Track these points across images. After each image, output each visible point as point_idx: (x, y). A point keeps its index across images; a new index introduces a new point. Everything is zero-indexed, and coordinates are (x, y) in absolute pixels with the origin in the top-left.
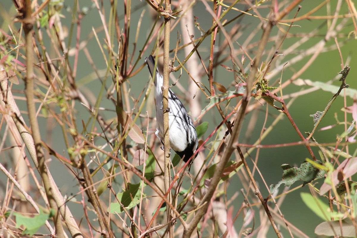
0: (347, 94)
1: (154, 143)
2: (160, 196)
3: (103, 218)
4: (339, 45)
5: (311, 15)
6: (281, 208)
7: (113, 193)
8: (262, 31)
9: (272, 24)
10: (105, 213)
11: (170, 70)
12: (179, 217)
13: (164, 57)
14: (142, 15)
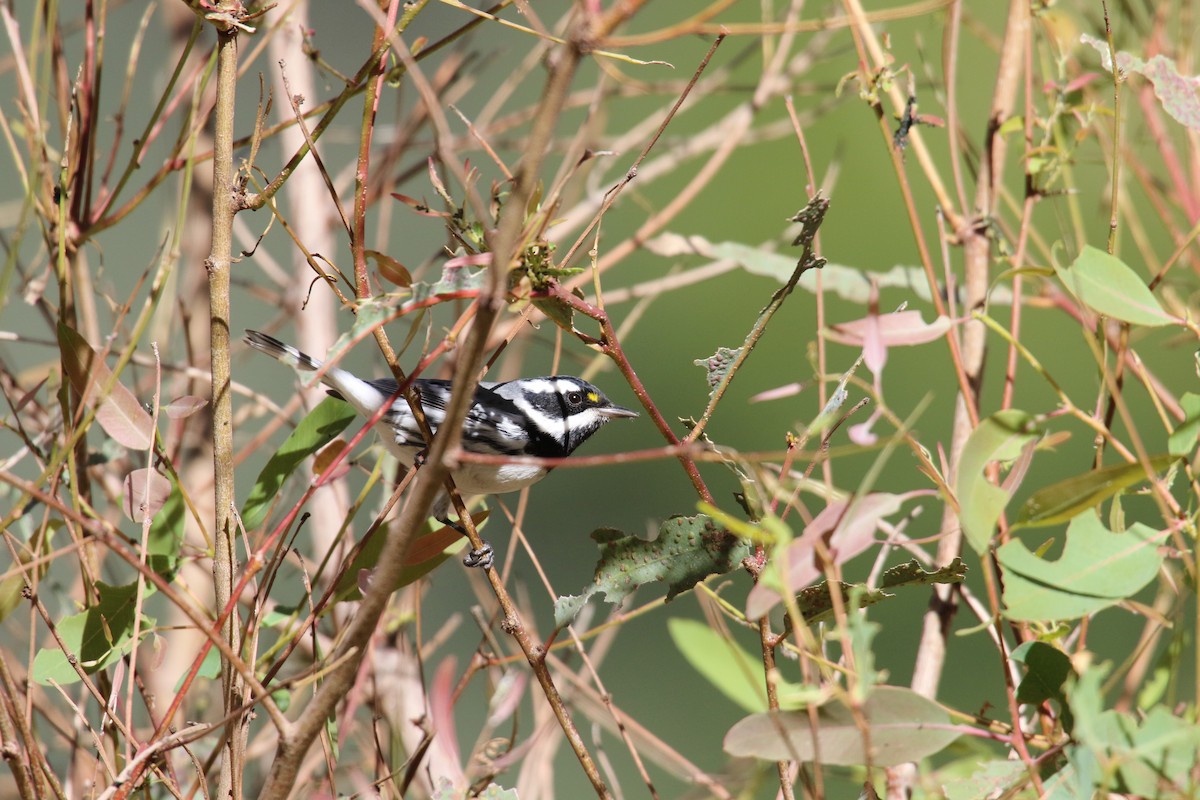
0: (827, 284)
1: (177, 450)
2: (199, 626)
3: (9, 701)
4: (801, 122)
5: (710, 19)
6: (602, 671)
7: (43, 616)
8: (544, 74)
9: (578, 50)
10: (15, 684)
11: (235, 203)
12: (262, 700)
13: (215, 161)
14: (144, 22)
